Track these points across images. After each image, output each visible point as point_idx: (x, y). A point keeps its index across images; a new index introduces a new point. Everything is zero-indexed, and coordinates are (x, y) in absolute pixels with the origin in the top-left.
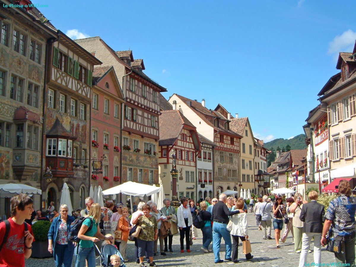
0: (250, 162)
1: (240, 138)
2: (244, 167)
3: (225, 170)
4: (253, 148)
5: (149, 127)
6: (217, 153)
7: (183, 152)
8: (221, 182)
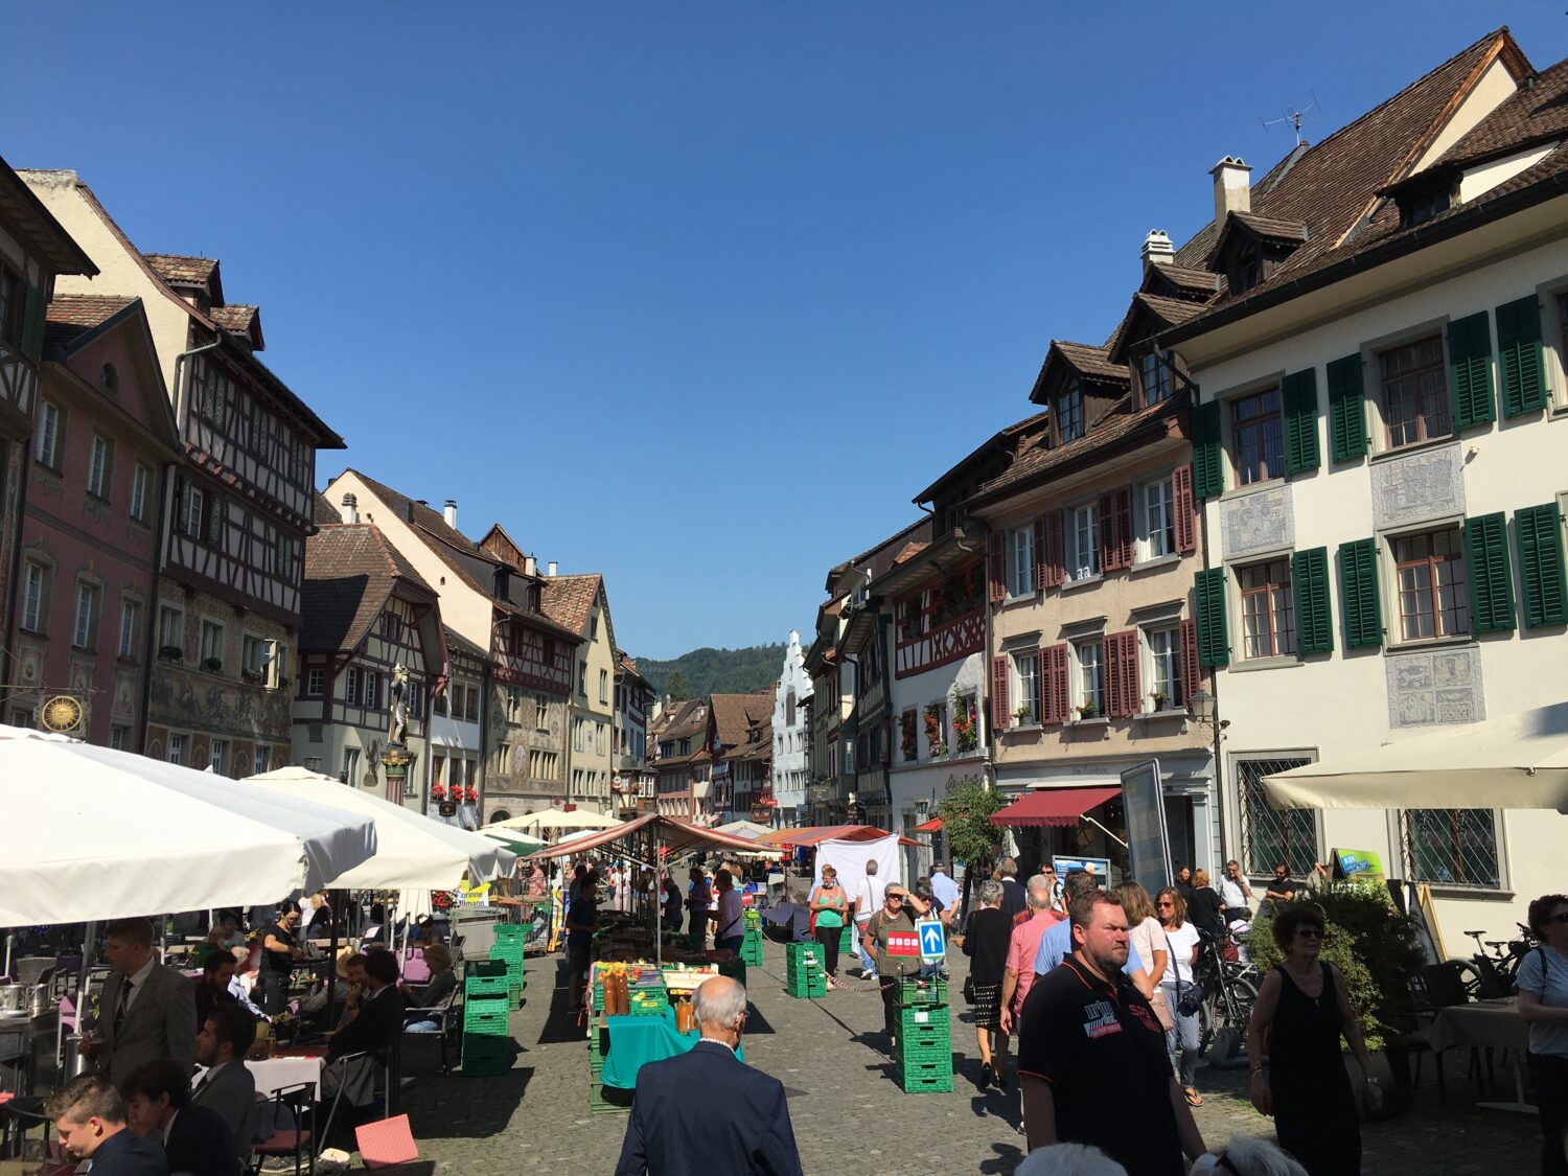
0: (600, 727)
1: (575, 646)
5: (269, 575)
6: (498, 693)
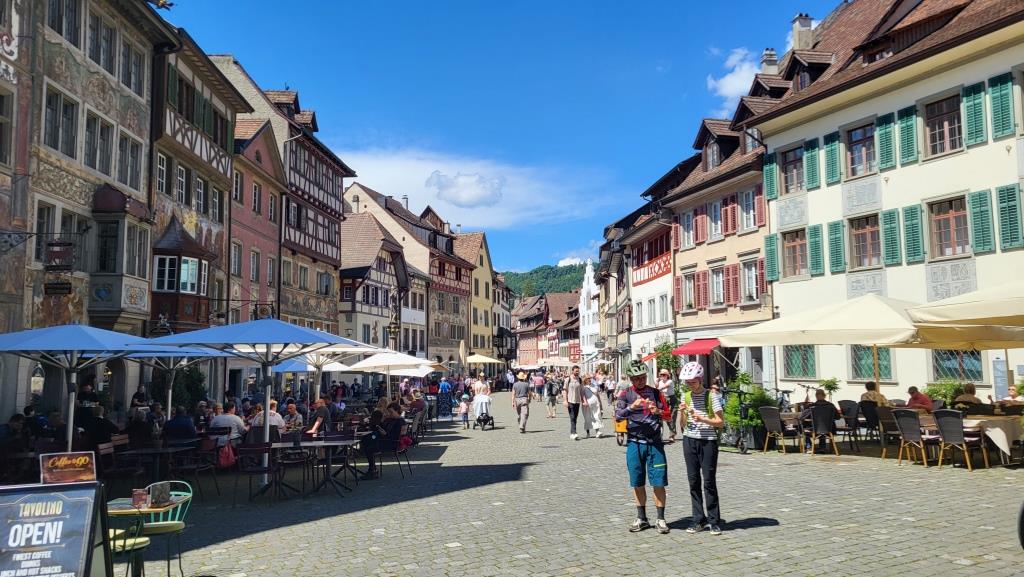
0: (486, 312)
1: (471, 270)
2: (476, 322)
3: (446, 325)
4: (491, 288)
5: (326, 243)
6: (433, 296)
7: (380, 292)
8: (439, 348)
